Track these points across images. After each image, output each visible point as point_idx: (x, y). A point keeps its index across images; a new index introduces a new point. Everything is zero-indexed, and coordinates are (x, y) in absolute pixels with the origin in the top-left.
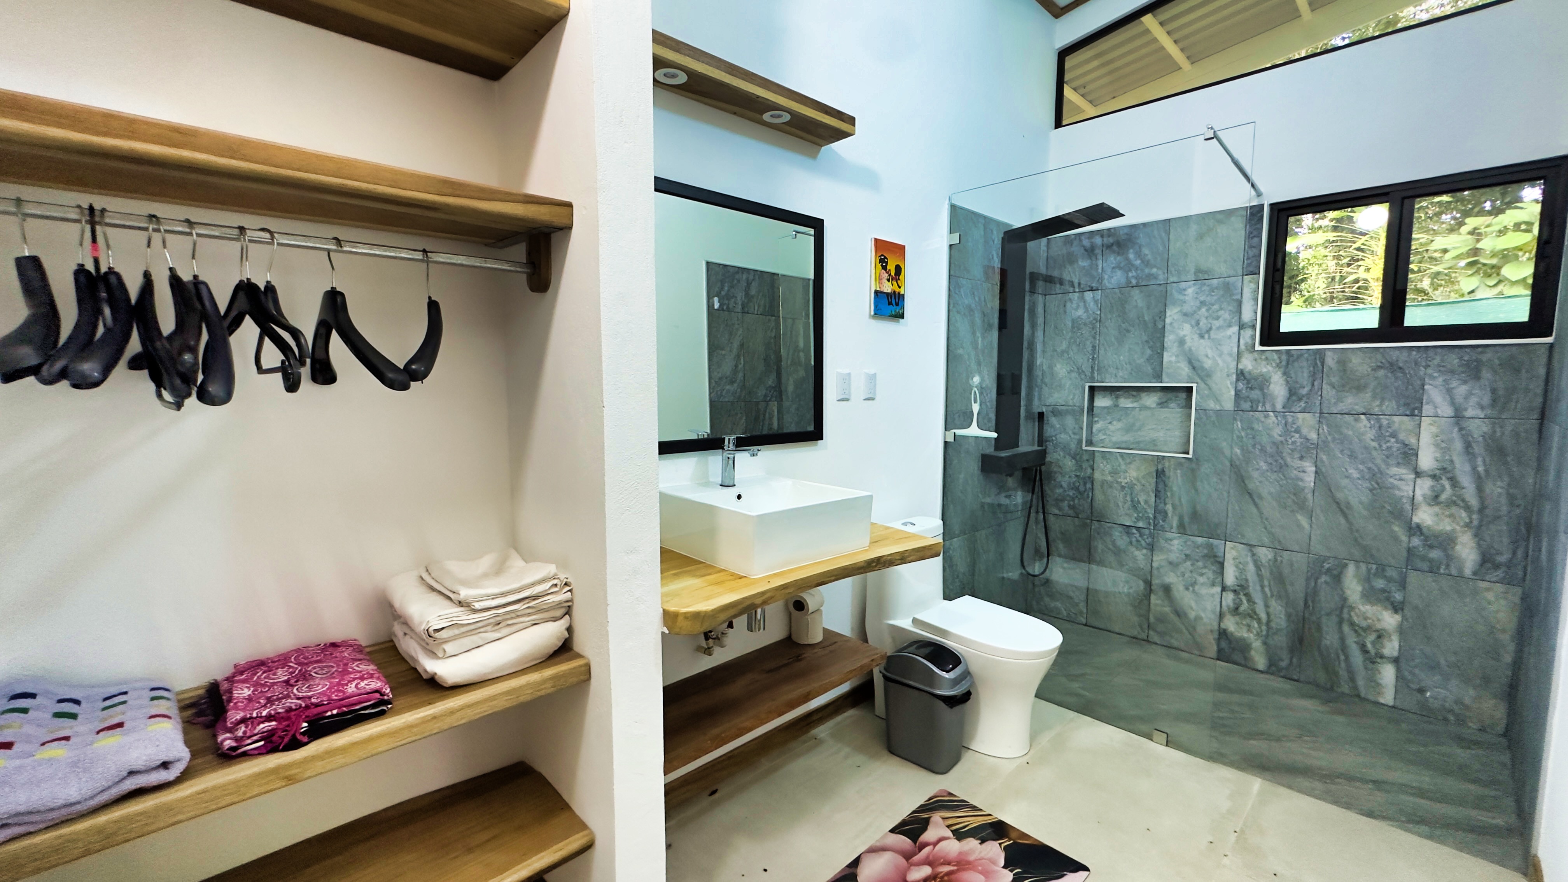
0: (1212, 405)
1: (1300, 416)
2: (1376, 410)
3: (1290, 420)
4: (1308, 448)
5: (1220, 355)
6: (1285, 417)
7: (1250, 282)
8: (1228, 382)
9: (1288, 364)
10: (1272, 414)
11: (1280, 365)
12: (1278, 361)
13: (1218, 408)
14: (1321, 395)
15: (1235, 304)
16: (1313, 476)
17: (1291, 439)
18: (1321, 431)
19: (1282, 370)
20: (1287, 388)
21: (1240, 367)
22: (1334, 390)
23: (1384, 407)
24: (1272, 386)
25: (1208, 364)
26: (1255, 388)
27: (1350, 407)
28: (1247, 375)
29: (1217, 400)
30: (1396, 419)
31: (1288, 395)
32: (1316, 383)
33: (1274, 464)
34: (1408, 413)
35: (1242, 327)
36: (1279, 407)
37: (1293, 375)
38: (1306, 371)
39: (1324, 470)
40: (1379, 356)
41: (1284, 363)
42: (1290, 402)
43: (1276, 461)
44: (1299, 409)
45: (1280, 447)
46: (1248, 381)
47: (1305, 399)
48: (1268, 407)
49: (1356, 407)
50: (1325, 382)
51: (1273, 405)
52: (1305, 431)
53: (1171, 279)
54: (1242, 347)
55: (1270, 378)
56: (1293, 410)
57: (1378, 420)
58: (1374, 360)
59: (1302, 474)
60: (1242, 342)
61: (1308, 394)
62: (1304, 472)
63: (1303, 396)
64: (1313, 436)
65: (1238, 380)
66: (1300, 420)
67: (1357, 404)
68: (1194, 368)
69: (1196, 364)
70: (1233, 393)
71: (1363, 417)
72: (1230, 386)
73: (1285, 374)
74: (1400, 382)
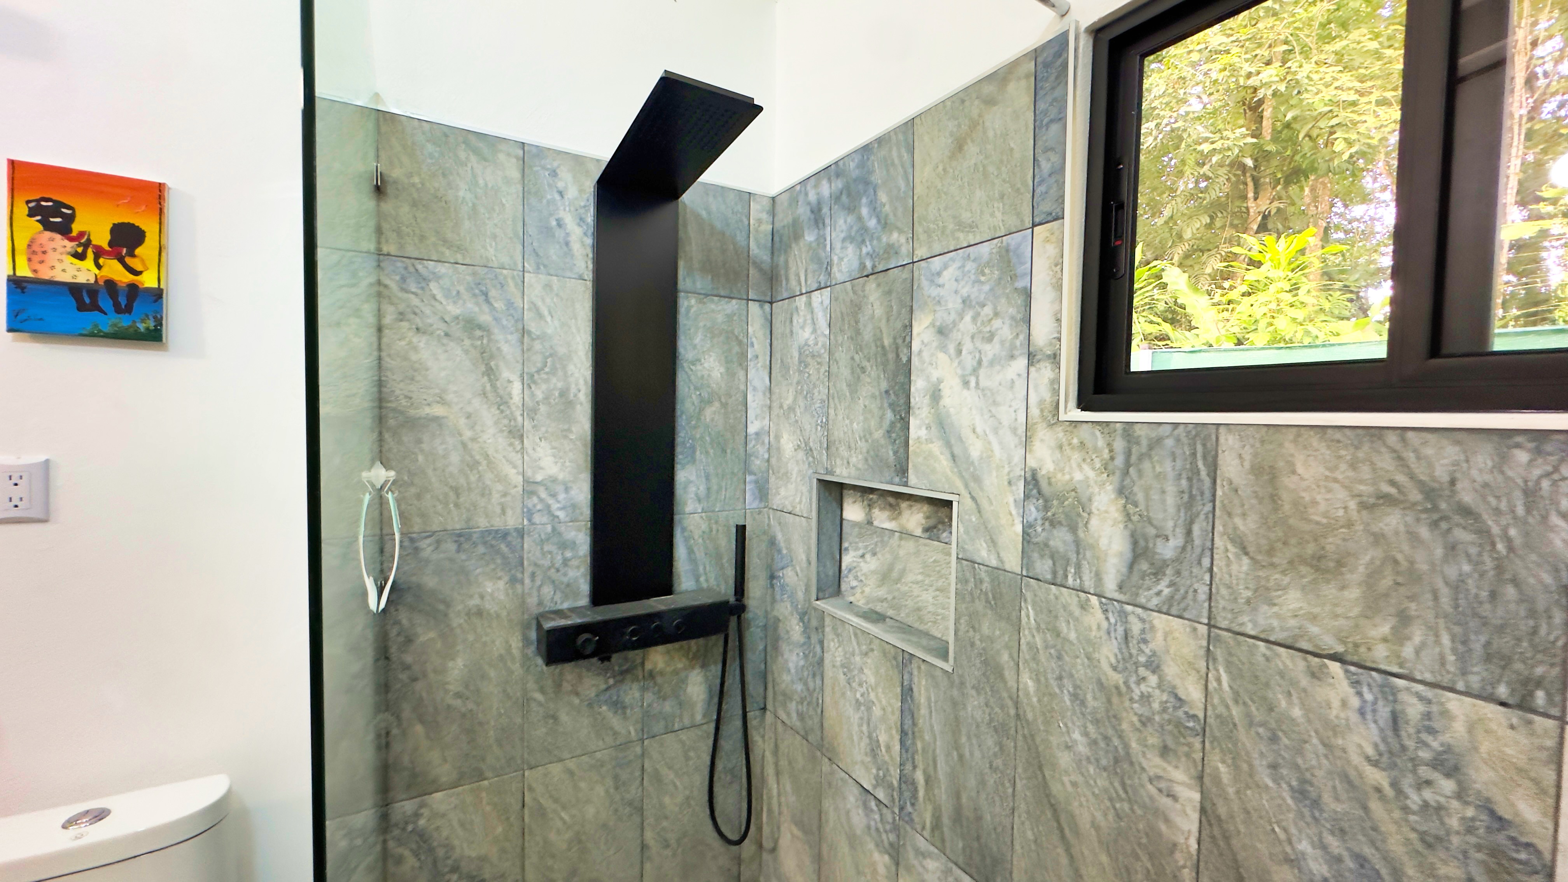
0: (983, 553)
1: (1160, 621)
2: (1380, 654)
3: (1136, 627)
4: (1179, 724)
5: (996, 431)
6: (1123, 616)
7: (1047, 240)
8: (1011, 500)
9: (1128, 464)
10: (1094, 600)
11: (1110, 467)
12: (1106, 455)
13: (994, 563)
14: (1211, 570)
15: (1020, 301)
16: (1195, 816)
17: (1138, 683)
18: (1213, 684)
19: (1116, 478)
20: (1127, 533)
21: (1032, 463)
22: (1246, 560)
23: (1408, 651)
24: (1094, 522)
25: (975, 450)
26: (1060, 523)
27: (1292, 623)
28: (1043, 484)
29: (993, 543)
30: (1456, 704)
31: (1129, 555)
32: (1196, 530)
33: (1102, 744)
34: (1502, 691)
35: (1032, 358)
36: (1110, 586)
37: (1140, 497)
38: (1171, 489)
39: (1222, 811)
40: (1386, 462)
41: (1119, 461)
42: (1135, 578)
43: (1106, 738)
44: (1155, 601)
45: (1115, 700)
46: (1046, 501)
47: (1169, 571)
48: (1089, 583)
49: (1314, 630)
50: (1219, 528)
51: (1098, 577)
52: (1171, 670)
53: (921, 253)
54: (1035, 411)
55: (1090, 500)
56: (1142, 600)
57: (1389, 694)
58: (1365, 472)
59: (1165, 802)
60: (1033, 400)
61: (1178, 560)
62: (1174, 797)
63: (1165, 564)
64: (1193, 692)
65: (1027, 497)
66: (1160, 635)
67: (1314, 618)
68: (954, 457)
69: (957, 450)
70: (1019, 528)
71: (1335, 667)
72: (1014, 512)
73: (1121, 491)
74: (1466, 568)
